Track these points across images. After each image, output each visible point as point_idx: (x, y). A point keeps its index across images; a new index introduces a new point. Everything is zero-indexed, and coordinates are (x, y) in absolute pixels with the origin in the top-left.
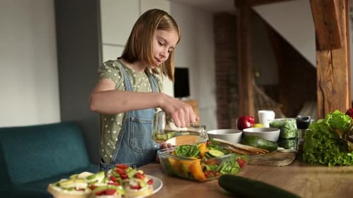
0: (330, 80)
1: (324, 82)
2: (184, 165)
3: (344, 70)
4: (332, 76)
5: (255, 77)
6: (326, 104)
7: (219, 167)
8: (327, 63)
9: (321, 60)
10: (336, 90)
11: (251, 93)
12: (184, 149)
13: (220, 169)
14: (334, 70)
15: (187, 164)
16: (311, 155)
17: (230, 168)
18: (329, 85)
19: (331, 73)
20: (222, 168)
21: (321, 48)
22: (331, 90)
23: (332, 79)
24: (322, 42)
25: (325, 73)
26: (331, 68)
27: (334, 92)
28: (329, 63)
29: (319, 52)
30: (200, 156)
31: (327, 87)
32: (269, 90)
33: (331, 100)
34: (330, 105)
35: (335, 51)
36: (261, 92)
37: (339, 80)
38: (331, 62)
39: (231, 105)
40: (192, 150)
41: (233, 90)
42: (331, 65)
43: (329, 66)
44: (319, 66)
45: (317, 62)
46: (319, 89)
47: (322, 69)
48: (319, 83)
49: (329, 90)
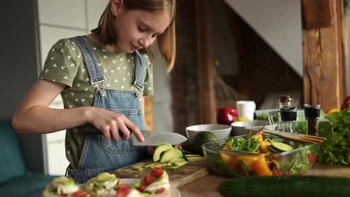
0: (319, 64)
1: (311, 66)
2: (245, 162)
3: (334, 52)
4: (320, 59)
5: (215, 65)
6: (314, 92)
7: (291, 164)
8: (314, 45)
9: (308, 42)
10: (325, 75)
11: (211, 84)
12: (241, 142)
13: (291, 166)
14: (323, 52)
15: (248, 160)
16: (331, 154)
17: (301, 165)
18: (318, 70)
19: (320, 56)
20: (293, 164)
21: (308, 26)
22: (319, 75)
23: (321, 63)
24: (310, 19)
25: (313, 56)
26: (319, 50)
27: (322, 78)
28: (317, 45)
29: (305, 31)
30: (261, 151)
31: (315, 73)
32: (229, 80)
33: (319, 87)
34: (318, 93)
35: (324, 31)
36: (221, 82)
37: (329, 65)
38: (319, 43)
39: (188, 99)
40: (249, 143)
41: (190, 81)
42: (319, 46)
43: (317, 48)
44: (306, 48)
45: (303, 44)
46: (306, 75)
47: (310, 51)
48: (306, 68)
49: (317, 75)
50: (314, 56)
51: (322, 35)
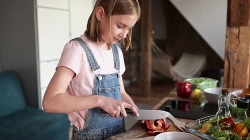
0: (236, 52)
1: (231, 53)
4: (238, 48)
6: (231, 70)
8: (235, 38)
9: (230, 35)
10: (240, 59)
14: (240, 43)
18: (235, 56)
19: (238, 45)
21: (231, 25)
22: (236, 59)
23: (238, 51)
24: (233, 20)
26: (238, 42)
27: (238, 61)
28: (237, 38)
29: (229, 28)
31: (233, 58)
33: (235, 67)
34: (234, 71)
35: (242, 28)
37: (243, 52)
38: (238, 37)
42: (238, 39)
43: (236, 40)
44: (228, 39)
45: (227, 37)
46: (226, 58)
47: (231, 42)
48: (227, 54)
49: (234, 59)
50: (233, 46)
51: (240, 31)
